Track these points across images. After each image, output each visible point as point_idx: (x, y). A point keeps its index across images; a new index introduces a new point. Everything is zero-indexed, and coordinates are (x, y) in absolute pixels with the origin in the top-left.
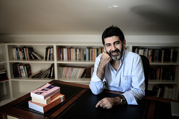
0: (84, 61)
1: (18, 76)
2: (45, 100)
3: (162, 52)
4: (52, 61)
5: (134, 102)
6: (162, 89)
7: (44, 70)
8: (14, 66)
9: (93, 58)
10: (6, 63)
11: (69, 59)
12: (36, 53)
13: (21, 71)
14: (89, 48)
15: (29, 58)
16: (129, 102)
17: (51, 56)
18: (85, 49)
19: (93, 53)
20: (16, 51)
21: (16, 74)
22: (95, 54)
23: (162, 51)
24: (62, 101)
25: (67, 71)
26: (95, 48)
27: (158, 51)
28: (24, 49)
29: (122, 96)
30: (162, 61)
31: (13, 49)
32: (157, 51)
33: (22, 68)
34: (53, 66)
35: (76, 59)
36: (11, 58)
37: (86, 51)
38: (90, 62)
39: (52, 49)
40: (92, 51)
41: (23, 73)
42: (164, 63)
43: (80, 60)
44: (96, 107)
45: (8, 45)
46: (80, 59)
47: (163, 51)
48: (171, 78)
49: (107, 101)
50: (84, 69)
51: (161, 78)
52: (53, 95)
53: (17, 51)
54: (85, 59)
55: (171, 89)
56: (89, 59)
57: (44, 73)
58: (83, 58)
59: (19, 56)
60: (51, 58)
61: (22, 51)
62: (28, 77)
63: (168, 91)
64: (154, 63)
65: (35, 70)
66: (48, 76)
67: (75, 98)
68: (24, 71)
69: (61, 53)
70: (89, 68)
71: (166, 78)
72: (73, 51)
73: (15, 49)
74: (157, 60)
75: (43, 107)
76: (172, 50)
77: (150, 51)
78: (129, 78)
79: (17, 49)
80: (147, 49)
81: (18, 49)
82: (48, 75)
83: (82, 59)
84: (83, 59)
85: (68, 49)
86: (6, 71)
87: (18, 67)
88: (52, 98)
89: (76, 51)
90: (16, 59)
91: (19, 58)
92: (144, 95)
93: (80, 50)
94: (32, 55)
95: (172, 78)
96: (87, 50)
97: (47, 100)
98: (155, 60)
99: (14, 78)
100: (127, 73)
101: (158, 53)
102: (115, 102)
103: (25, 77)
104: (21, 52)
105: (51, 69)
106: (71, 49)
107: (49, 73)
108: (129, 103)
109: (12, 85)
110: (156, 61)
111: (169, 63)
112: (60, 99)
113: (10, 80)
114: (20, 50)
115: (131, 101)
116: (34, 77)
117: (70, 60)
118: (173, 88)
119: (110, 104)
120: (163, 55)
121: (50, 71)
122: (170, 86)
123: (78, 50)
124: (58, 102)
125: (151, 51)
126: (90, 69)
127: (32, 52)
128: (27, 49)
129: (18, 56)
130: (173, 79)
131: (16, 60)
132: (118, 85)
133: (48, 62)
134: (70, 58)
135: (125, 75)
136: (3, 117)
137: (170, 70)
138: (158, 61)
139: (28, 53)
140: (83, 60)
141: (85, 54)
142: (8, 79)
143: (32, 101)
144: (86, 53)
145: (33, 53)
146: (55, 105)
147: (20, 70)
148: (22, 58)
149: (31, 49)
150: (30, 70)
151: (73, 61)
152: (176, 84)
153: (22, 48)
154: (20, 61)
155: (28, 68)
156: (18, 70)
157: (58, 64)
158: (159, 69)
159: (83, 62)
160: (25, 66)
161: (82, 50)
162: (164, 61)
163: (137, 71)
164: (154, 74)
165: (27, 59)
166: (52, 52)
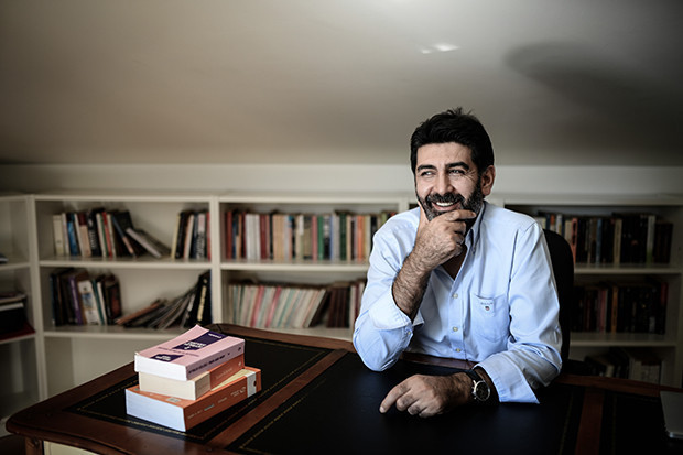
0: (321, 261)
1: (71, 320)
2: (192, 383)
3: (614, 225)
4: (201, 261)
5: (525, 393)
6: (619, 368)
7: (170, 298)
8: (58, 281)
9: (356, 252)
10: (27, 270)
11: (267, 253)
12: (141, 232)
13: (84, 301)
14: (343, 213)
15: (114, 251)
16: (503, 391)
17: (200, 245)
18: (326, 218)
19: (358, 233)
20: (65, 223)
21: (65, 313)
22: (363, 235)
23: (612, 221)
24: (252, 390)
25: (257, 301)
26: (364, 215)
27: (599, 223)
28: (98, 216)
29: (477, 371)
30: (617, 259)
31: (55, 217)
32: (596, 223)
33: (85, 289)
34: (205, 281)
35: (294, 254)
36: (47, 250)
37: (329, 223)
38: (345, 264)
39: (202, 217)
40: (353, 224)
41: (90, 307)
42: (621, 267)
43: (307, 258)
44: (382, 410)
45: (38, 202)
46: (307, 253)
47: (619, 223)
48: (652, 325)
49: (424, 388)
50: (323, 292)
51: (614, 327)
52: (218, 368)
53: (71, 224)
54: (327, 254)
55: (652, 367)
56: (343, 256)
57: (170, 308)
58: (318, 252)
59: (77, 241)
60: (199, 249)
61: (91, 223)
62: (109, 323)
63: (643, 374)
64: (585, 267)
65: (137, 297)
66: (184, 321)
67: (300, 382)
68: (93, 299)
69: (237, 233)
70: (342, 289)
71: (633, 327)
72: (281, 225)
73: (64, 216)
74: (598, 258)
75: (185, 409)
76: (652, 220)
77: (569, 224)
78: (499, 304)
79: (70, 219)
80: (559, 218)
81: (76, 217)
82: (187, 316)
83: (315, 256)
84: (321, 256)
85: (262, 216)
86: (24, 301)
87: (72, 283)
88: (214, 378)
89: (294, 225)
90: (65, 255)
91: (75, 250)
92: (559, 367)
93: (308, 219)
94: (125, 240)
95: (656, 324)
96: (335, 220)
97: (196, 383)
98: (589, 255)
99: (54, 328)
100: (494, 288)
101: (598, 233)
102: (453, 391)
103: (97, 324)
104: (84, 228)
105: (196, 291)
106: (275, 218)
107: (190, 308)
108: (504, 395)
109: (48, 354)
110: (593, 261)
111: (644, 267)
112: (244, 382)
113: (41, 335)
114: (83, 222)
115: (512, 389)
116: (131, 325)
117: (272, 258)
118: (660, 364)
119: (435, 395)
120: (618, 236)
121: (193, 299)
122: (650, 356)
123: (300, 221)
124: (236, 394)
125: (574, 225)
126: (345, 292)
127: (126, 227)
128: (109, 217)
129: (74, 242)
130: (660, 329)
131: (65, 260)
132: (460, 332)
133: (187, 265)
134: (272, 250)
135: (486, 292)
136: (29, 448)
137: (647, 296)
138: (601, 261)
139: (111, 231)
140: (318, 258)
141: (326, 234)
142: (32, 331)
143: (141, 389)
144: (330, 232)
145: (129, 231)
146: (224, 404)
147: (79, 296)
148: (90, 253)
149: (123, 217)
150: (119, 298)
151: (282, 261)
152: (672, 349)
153: (88, 214)
154: (80, 260)
155: (110, 289)
156: (70, 296)
157: (224, 272)
158: (606, 293)
159: (318, 263)
160: (97, 281)
161: (314, 219)
162: (624, 260)
163: (532, 277)
164: (589, 312)
165: (109, 254)
166: (201, 229)
